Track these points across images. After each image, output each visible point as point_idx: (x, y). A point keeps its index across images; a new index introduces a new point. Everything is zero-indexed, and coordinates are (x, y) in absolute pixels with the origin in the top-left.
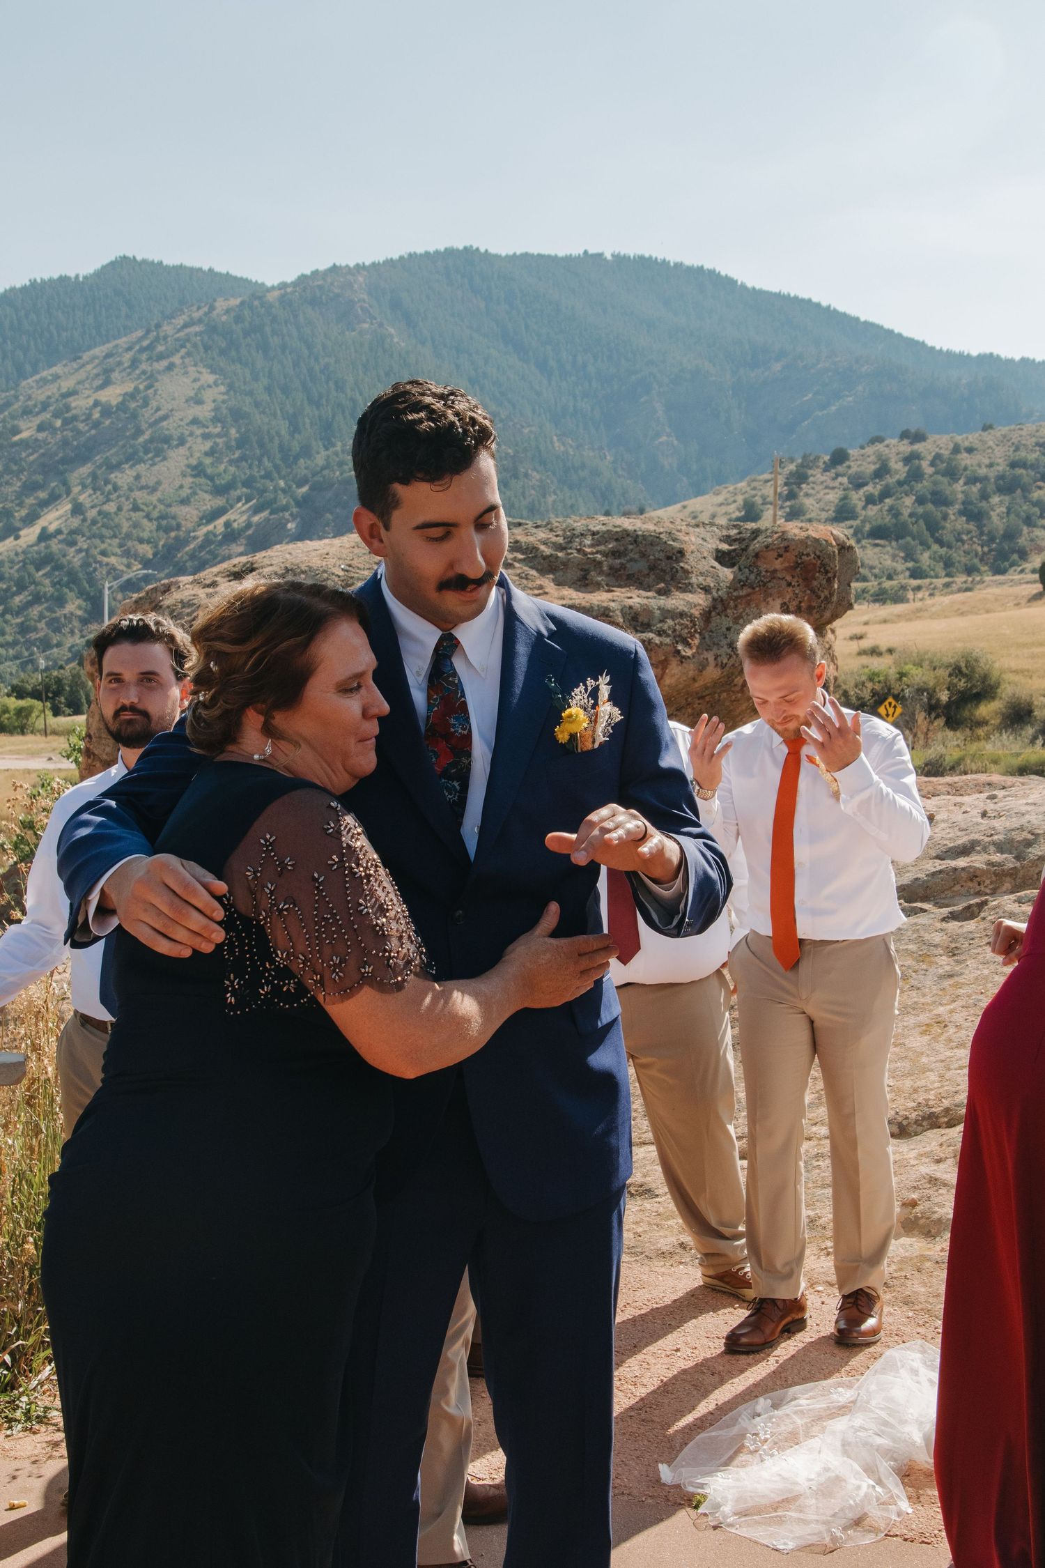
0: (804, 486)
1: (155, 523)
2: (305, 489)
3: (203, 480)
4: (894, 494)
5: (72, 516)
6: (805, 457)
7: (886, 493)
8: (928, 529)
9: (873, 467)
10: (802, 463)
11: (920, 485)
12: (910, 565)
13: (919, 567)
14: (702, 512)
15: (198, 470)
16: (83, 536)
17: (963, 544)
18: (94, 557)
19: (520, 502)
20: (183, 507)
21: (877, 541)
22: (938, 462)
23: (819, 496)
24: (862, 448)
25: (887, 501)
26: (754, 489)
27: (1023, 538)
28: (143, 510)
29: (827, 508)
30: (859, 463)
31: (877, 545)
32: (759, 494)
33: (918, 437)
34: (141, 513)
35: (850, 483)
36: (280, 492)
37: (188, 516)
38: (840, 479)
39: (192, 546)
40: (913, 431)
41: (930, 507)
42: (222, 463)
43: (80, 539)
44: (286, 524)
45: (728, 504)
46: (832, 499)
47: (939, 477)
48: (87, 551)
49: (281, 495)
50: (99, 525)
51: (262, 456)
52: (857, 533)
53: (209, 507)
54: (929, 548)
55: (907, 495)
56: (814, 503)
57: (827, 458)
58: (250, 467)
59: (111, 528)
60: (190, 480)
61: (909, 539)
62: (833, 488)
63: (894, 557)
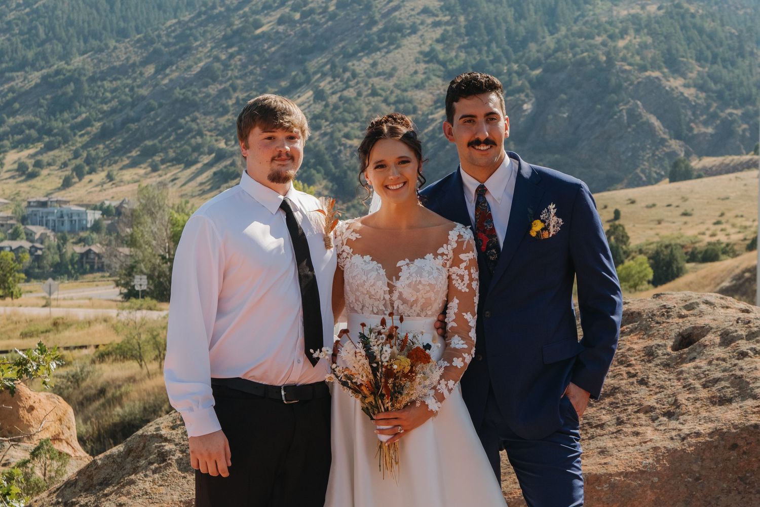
1: (393, 107)
2: (538, 72)
3: (434, 66)
5: (315, 102)
15: (430, 57)
16: (327, 120)
18: (338, 140)
19: (748, 79)
20: (418, 92)
28: (380, 95)
34: (380, 98)
36: (514, 75)
37: (423, 100)
39: (431, 128)
42: (453, 49)
43: (324, 123)
44: (522, 105)
48: (332, 134)
49: (515, 77)
50: (341, 110)
51: (490, 41)
53: (442, 91)
58: (480, 52)
59: (353, 113)
60: (423, 66)
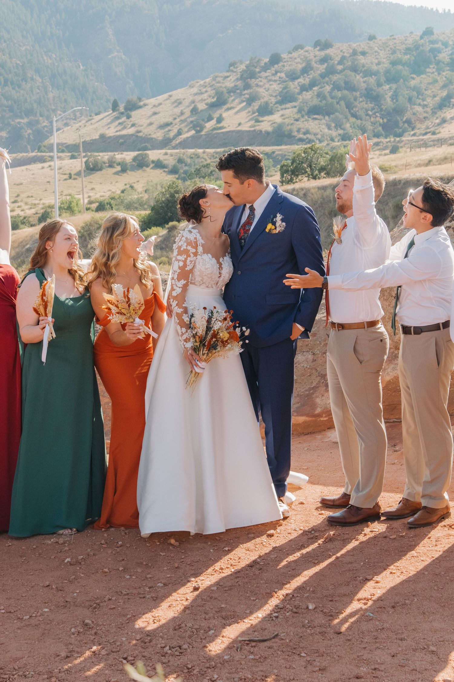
0: (253, 80)
4: (319, 84)
6: (251, 60)
7: (313, 84)
8: (347, 108)
9: (300, 67)
10: (250, 64)
11: (335, 78)
12: (341, 132)
13: (346, 133)
14: (184, 99)
17: (370, 118)
21: (315, 116)
22: (345, 61)
23: (267, 86)
24: (290, 53)
25: (315, 88)
26: (219, 82)
27: (408, 113)
29: (274, 94)
30: (290, 63)
31: (316, 119)
32: (223, 86)
33: (327, 45)
35: (287, 76)
38: (279, 74)
40: (323, 40)
41: (346, 92)
45: (202, 93)
46: (276, 88)
47: (348, 72)
52: (300, 111)
54: (348, 120)
55: (327, 84)
56: (264, 91)
57: (267, 60)
61: (337, 114)
62: (275, 81)
63: (329, 128)
